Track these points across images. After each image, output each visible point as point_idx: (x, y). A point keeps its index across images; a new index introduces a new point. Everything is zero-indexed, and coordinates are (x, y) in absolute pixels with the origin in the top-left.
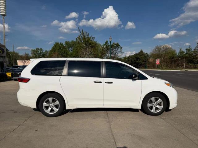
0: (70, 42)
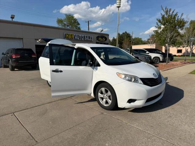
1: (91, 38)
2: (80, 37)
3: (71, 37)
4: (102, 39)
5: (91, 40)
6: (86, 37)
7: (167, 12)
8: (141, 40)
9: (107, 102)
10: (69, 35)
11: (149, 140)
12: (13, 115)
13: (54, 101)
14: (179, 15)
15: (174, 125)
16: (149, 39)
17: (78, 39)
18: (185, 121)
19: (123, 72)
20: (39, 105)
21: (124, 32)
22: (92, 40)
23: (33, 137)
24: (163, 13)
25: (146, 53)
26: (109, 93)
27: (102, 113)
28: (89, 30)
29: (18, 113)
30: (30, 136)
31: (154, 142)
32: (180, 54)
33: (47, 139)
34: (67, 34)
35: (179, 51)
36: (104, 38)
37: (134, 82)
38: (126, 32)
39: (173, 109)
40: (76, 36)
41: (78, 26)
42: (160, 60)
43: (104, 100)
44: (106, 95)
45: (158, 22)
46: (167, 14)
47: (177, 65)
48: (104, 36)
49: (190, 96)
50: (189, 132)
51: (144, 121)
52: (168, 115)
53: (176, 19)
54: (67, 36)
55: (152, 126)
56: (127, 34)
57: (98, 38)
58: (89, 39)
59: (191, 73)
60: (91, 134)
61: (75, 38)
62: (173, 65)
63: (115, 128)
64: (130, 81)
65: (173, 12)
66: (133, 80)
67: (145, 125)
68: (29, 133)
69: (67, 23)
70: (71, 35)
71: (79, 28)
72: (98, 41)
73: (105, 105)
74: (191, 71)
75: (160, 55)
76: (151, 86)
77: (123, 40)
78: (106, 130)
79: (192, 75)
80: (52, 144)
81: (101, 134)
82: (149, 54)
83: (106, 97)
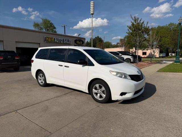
0: (156, 28)
1: (69, 41)
2: (59, 40)
3: (51, 40)
4: (79, 42)
5: (69, 43)
6: (65, 40)
7: (135, 21)
8: (111, 44)
9: (101, 97)
10: (49, 39)
11: (143, 123)
12: (16, 113)
13: (51, 99)
14: (145, 23)
15: (158, 111)
16: (118, 43)
17: (58, 42)
18: (164, 108)
19: (115, 70)
20: (38, 102)
21: (97, 37)
22: (71, 43)
23: (45, 129)
24: (133, 21)
25: (120, 55)
26: (103, 88)
27: (98, 106)
28: (65, 33)
29: (21, 110)
30: (42, 129)
31: (147, 125)
32: (145, 56)
33: (59, 130)
34: (47, 37)
35: (144, 53)
36: (81, 42)
37: (124, 78)
38: (98, 37)
39: (153, 99)
40: (56, 39)
41: (55, 30)
42: (131, 61)
43: (99, 95)
44: (100, 91)
45: (129, 28)
46: (136, 22)
47: (146, 65)
48: (82, 39)
49: (162, 89)
50: (170, 115)
51: (134, 110)
52: (151, 104)
53: (143, 27)
54: (47, 39)
55: (142, 114)
56: (99, 38)
57: (76, 41)
58: (68, 43)
59: (158, 71)
60: (95, 123)
61: (55, 41)
62: (142, 65)
63: (113, 116)
64: (121, 77)
65: (140, 20)
66: (123, 76)
67: (136, 112)
68: (39, 126)
69: (43, 27)
70: (51, 38)
71: (55, 32)
72: (75, 44)
73: (99, 99)
74: (158, 70)
75: (131, 57)
76: (137, 81)
77: (96, 44)
78: (107, 118)
79: (159, 73)
80: (65, 133)
81: (104, 122)
82: (121, 55)
83: (101, 92)
